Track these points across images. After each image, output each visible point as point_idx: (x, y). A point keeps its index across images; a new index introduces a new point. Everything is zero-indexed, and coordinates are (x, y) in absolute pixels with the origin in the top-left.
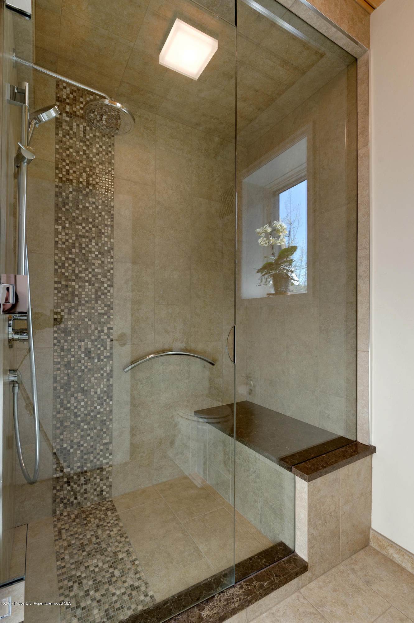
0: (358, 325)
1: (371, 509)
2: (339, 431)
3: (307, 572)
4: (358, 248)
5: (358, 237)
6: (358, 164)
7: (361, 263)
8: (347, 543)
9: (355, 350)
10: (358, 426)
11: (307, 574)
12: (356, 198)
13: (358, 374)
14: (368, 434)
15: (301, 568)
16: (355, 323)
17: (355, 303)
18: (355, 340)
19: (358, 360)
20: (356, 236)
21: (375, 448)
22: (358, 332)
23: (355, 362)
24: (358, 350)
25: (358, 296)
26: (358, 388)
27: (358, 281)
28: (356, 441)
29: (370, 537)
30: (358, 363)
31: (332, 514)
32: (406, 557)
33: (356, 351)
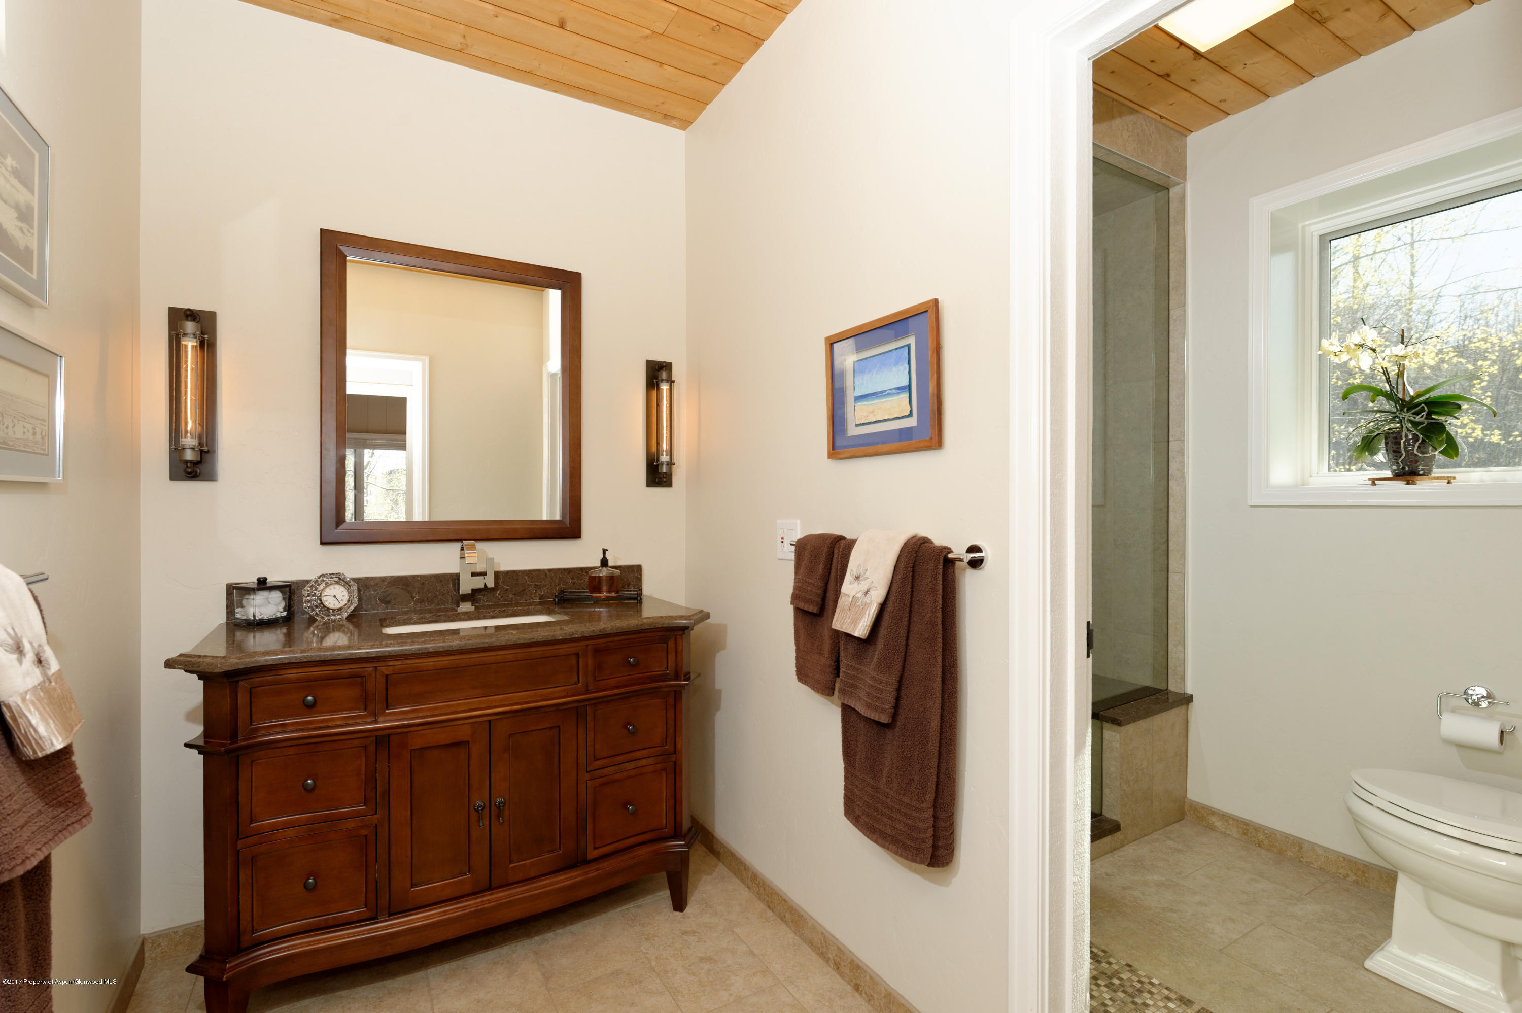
0: (1170, 539)
1: (1187, 774)
2: (1144, 679)
3: (1119, 833)
4: (1171, 439)
5: (1170, 424)
6: (1170, 328)
7: (1174, 458)
8: (1160, 810)
9: (1166, 571)
10: (1169, 671)
11: (1119, 836)
12: (1167, 373)
13: (1170, 602)
14: (1183, 678)
15: (1114, 826)
16: (1166, 536)
17: (1166, 509)
18: (1165, 558)
19: (1170, 584)
20: (1167, 422)
21: (1191, 696)
22: (1170, 548)
23: (1165, 588)
24: (1170, 571)
25: (1170, 501)
26: (1170, 621)
27: (1170, 481)
28: (1167, 689)
29: (1186, 810)
30: (1169, 588)
31: (1145, 770)
32: (1231, 822)
33: (1166, 573)
